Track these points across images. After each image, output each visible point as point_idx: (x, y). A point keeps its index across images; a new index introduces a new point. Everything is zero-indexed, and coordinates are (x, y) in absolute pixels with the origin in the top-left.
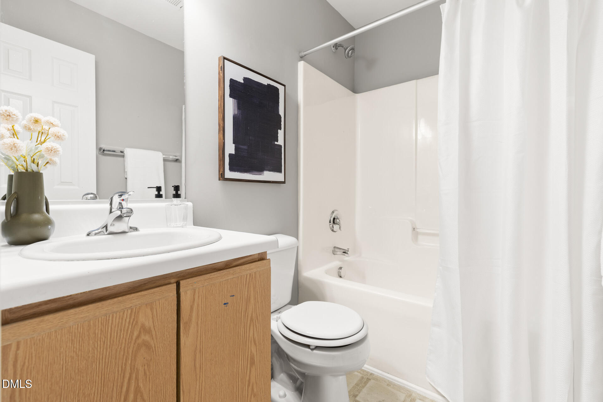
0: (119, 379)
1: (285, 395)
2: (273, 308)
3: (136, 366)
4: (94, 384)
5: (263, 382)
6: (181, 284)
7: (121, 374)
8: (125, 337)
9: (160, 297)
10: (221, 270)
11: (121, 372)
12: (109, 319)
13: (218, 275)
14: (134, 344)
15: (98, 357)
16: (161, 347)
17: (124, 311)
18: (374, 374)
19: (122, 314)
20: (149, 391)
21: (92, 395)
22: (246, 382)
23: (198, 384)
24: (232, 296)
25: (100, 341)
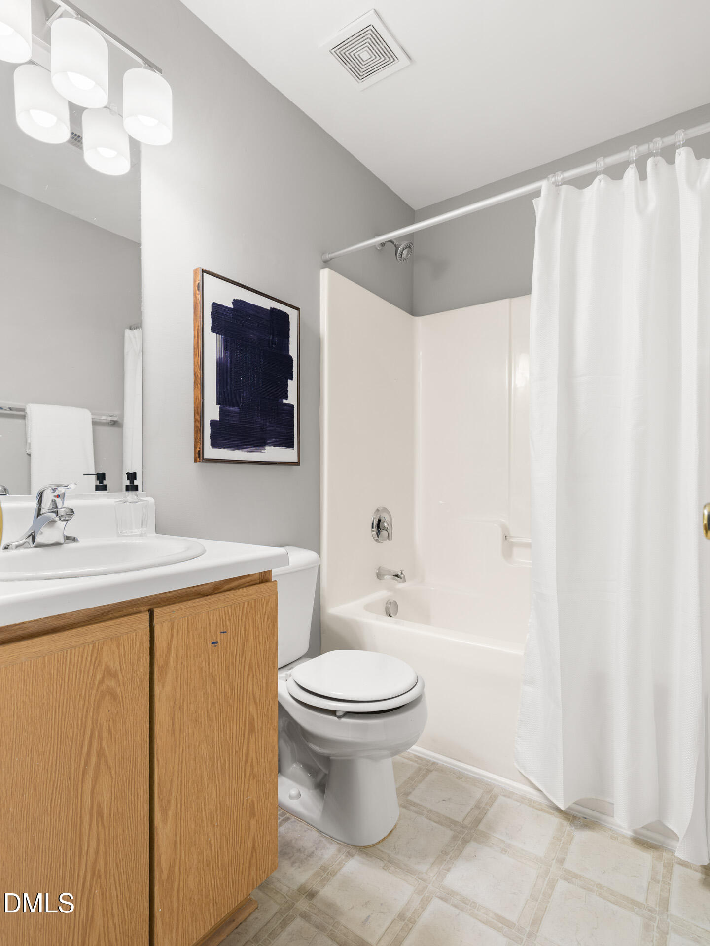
0: (79, 736)
1: (299, 795)
2: (281, 662)
3: (99, 720)
4: (50, 739)
5: (266, 758)
6: (155, 613)
7: (81, 730)
8: (85, 681)
9: (129, 630)
10: (207, 595)
11: (81, 727)
12: (66, 656)
13: (205, 602)
14: (97, 691)
15: (54, 704)
16: (129, 696)
17: (85, 647)
18: (437, 764)
19: (81, 649)
20: (115, 755)
21: (47, 753)
22: (242, 756)
23: (177, 753)
24: (224, 632)
25: (57, 685)
